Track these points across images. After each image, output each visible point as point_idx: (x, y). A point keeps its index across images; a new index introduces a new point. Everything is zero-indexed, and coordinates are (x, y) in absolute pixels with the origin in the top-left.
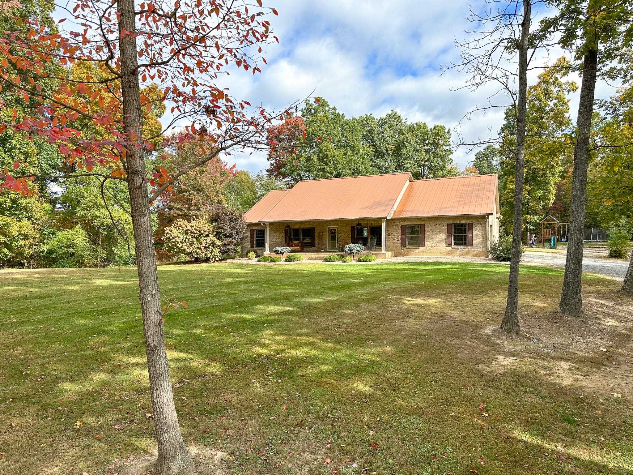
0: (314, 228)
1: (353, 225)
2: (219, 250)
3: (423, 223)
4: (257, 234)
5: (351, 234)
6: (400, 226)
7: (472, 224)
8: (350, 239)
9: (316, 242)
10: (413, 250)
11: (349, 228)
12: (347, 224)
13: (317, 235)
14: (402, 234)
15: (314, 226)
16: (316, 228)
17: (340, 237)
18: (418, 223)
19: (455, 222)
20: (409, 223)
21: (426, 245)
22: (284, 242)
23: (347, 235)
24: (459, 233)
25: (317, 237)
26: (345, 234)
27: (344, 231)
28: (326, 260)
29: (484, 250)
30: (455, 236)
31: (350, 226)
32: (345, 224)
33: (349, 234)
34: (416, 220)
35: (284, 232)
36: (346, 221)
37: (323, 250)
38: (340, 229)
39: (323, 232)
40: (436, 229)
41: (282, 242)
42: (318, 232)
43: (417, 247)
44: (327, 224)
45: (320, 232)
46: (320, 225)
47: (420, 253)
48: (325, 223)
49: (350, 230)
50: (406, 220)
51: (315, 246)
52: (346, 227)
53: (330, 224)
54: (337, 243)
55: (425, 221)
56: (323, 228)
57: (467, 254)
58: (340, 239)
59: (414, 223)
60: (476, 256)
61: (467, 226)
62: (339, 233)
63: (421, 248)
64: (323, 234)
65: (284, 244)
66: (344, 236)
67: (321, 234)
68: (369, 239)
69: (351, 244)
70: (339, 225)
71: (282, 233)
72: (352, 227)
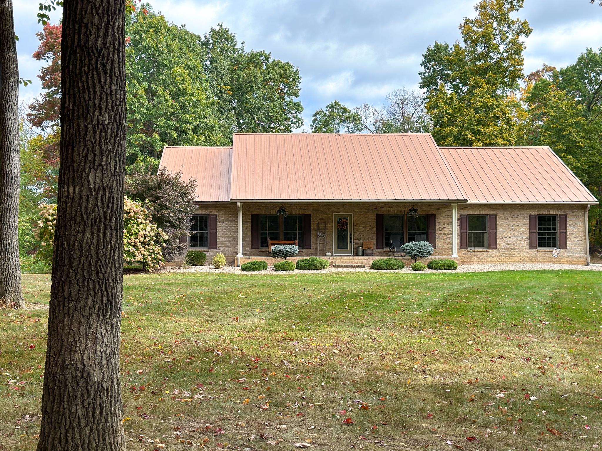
0: (309, 216)
1: (379, 213)
3: (493, 213)
5: (377, 228)
7: (566, 216)
8: (375, 236)
9: (313, 239)
11: (372, 217)
12: (369, 211)
13: (313, 227)
14: (461, 229)
15: (308, 213)
16: (312, 214)
17: (358, 232)
18: (486, 213)
19: (541, 213)
20: (472, 212)
21: (498, 246)
22: (251, 239)
23: (368, 229)
24: (545, 229)
25: (315, 231)
26: (366, 228)
27: (363, 222)
28: (375, 266)
29: (583, 254)
30: (539, 234)
31: (375, 214)
32: (366, 211)
33: (373, 227)
34: (483, 207)
35: (249, 221)
36: (368, 206)
37: (330, 254)
38: (355, 219)
39: (325, 223)
40: (513, 223)
41: (246, 239)
42: (317, 222)
43: (485, 250)
44: (333, 209)
45: (320, 222)
46: (320, 210)
47: (490, 259)
48: (330, 207)
49: (375, 220)
50: (467, 207)
51: (310, 247)
52: (366, 216)
53: (339, 209)
54: (351, 242)
55: (497, 209)
56: (326, 216)
57: (558, 261)
58: (356, 236)
59: (480, 212)
60: (571, 263)
61: (558, 219)
62: (356, 226)
63: (491, 250)
64: (325, 226)
65: (250, 242)
66: (364, 230)
67: (322, 226)
68: (406, 235)
69: (413, 242)
70: (353, 212)
71: (245, 222)
72: (377, 216)
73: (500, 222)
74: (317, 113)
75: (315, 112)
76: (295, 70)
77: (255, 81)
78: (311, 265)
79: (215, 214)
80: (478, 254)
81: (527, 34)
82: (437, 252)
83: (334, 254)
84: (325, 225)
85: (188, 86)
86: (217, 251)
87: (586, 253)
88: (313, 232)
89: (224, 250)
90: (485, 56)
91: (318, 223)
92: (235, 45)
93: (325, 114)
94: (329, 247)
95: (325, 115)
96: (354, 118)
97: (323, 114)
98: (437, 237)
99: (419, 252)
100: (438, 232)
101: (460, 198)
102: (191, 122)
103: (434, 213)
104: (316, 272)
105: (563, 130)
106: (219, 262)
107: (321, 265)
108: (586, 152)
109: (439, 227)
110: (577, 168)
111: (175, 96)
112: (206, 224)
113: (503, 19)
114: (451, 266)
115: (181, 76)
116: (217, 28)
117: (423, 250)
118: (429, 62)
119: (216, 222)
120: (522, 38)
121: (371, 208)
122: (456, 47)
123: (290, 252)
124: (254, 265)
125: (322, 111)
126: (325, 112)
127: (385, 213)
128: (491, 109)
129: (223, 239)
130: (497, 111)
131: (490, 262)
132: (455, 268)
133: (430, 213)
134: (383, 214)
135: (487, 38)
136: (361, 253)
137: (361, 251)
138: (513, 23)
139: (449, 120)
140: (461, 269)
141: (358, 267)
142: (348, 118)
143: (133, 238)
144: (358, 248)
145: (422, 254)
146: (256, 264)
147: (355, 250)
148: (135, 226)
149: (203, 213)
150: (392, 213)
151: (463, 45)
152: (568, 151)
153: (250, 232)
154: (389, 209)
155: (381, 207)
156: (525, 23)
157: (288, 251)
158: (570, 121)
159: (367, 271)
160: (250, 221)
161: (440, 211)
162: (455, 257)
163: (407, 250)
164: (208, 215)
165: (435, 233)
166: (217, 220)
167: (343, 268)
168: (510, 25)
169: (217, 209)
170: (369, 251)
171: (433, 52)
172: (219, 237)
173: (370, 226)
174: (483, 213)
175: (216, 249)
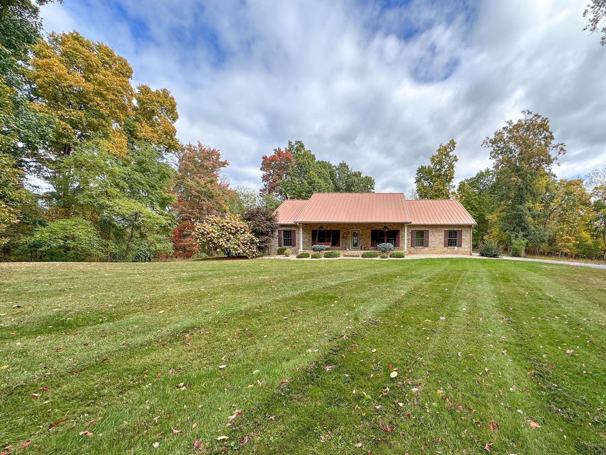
0: (339, 231)
2: (255, 247)
3: (427, 229)
4: (284, 234)
5: (372, 236)
6: (410, 231)
7: (462, 231)
8: (371, 240)
9: (341, 242)
11: (369, 231)
13: (341, 236)
14: (412, 237)
15: (339, 229)
17: (362, 239)
18: (424, 229)
19: (450, 229)
20: (417, 229)
21: (429, 246)
22: (311, 241)
24: (451, 237)
26: (366, 236)
27: (365, 234)
28: (363, 256)
29: (469, 250)
30: (449, 240)
31: (371, 229)
32: (367, 228)
33: (370, 236)
35: (311, 233)
36: (367, 226)
37: (348, 249)
38: (361, 232)
39: (347, 234)
40: (436, 234)
41: (309, 241)
42: (343, 234)
44: (351, 227)
46: (345, 228)
48: (349, 226)
49: (371, 233)
50: (415, 227)
51: (339, 246)
52: (366, 231)
53: (354, 227)
54: (359, 243)
55: (429, 227)
56: (347, 231)
57: (457, 253)
60: (463, 254)
61: (458, 232)
62: (361, 236)
63: (425, 248)
64: (347, 236)
65: (311, 243)
66: (365, 238)
67: (345, 235)
68: (386, 240)
69: (384, 244)
70: (361, 229)
71: (309, 234)
72: (372, 231)
73: (430, 234)
76: (373, 179)
77: (355, 182)
78: (330, 255)
79: (295, 230)
80: (419, 249)
81: (456, 161)
82: (401, 248)
85: (317, 180)
87: (470, 249)
88: (341, 239)
89: (298, 247)
90: (440, 170)
92: (348, 169)
94: (348, 246)
98: (400, 241)
99: (385, 249)
100: (400, 239)
101: (408, 221)
103: (399, 229)
104: (332, 259)
105: (470, 201)
106: (287, 253)
108: (478, 210)
109: (402, 236)
110: (475, 216)
111: (310, 184)
112: (291, 234)
113: (447, 155)
114: (402, 256)
115: (313, 175)
116: (342, 162)
117: (387, 247)
118: (419, 173)
120: (454, 162)
121: (369, 227)
122: (429, 167)
124: (302, 255)
128: (441, 191)
129: (298, 242)
130: (443, 191)
131: (425, 253)
132: (403, 257)
133: (397, 229)
134: (374, 229)
135: (440, 162)
136: (363, 249)
138: (451, 156)
139: (424, 195)
140: (406, 258)
141: (356, 256)
143: (237, 241)
144: (362, 247)
148: (240, 234)
149: (289, 229)
150: (379, 229)
151: (432, 166)
152: (472, 209)
154: (377, 227)
155: (374, 226)
156: (456, 157)
157: (319, 248)
158: (473, 198)
159: (360, 258)
161: (402, 228)
162: (405, 251)
163: (379, 247)
164: (291, 230)
166: (296, 233)
167: (349, 256)
168: (449, 157)
169: (296, 227)
170: (367, 248)
171: (421, 169)
172: (296, 241)
173: (368, 235)
174: (422, 229)
175: (295, 246)
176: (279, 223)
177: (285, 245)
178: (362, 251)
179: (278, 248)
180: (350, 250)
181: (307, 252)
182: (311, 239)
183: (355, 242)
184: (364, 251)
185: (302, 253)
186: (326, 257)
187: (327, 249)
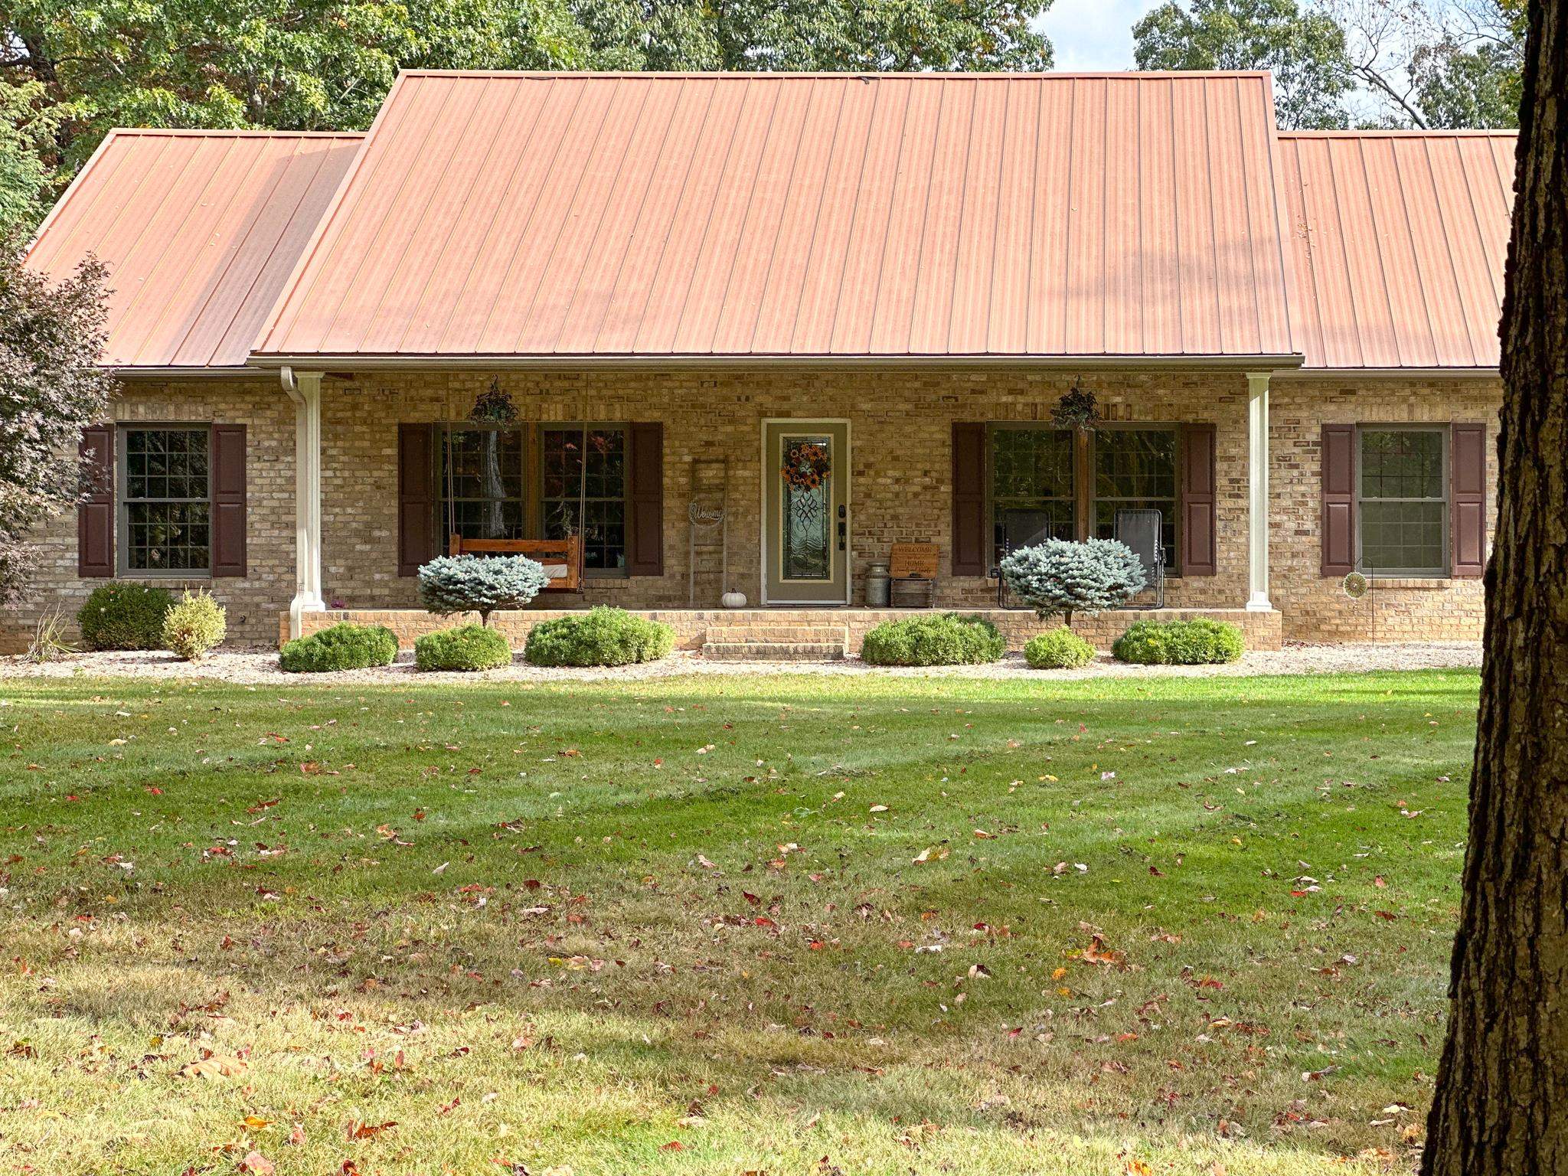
0: (655, 431)
1: (967, 417)
4: (134, 465)
5: (956, 481)
6: (1314, 434)
8: (947, 518)
9: (671, 535)
10: (1402, 598)
11: (936, 433)
12: (920, 407)
13: (673, 478)
14: (1327, 488)
15: (654, 416)
16: (668, 422)
17: (869, 502)
18: (1439, 415)
20: (1376, 414)
22: (396, 532)
23: (917, 489)
25: (682, 495)
26: (907, 482)
27: (896, 459)
31: (948, 418)
32: (909, 407)
33: (940, 481)
34: (1426, 391)
35: (388, 451)
36: (917, 385)
37: (738, 598)
38: (858, 443)
39: (725, 461)
41: (376, 533)
42: (688, 459)
43: (1433, 582)
44: (759, 399)
45: (703, 458)
46: (703, 406)
47: (1452, 621)
48: (748, 392)
49: (948, 451)
50: (1353, 392)
51: (655, 567)
52: (908, 429)
53: (786, 398)
54: (842, 546)
55: (1486, 399)
56: (729, 429)
58: (862, 517)
59: (1411, 412)
62: (861, 474)
63: (1458, 583)
64: (726, 477)
65: (395, 548)
66: (897, 495)
67: (710, 474)
68: (1086, 516)
69: (1055, 544)
70: (851, 411)
71: (369, 460)
72: (959, 431)
74: (1151, 22)
75: (1141, 17)
78: (580, 643)
79: (239, 421)
82: (1220, 592)
83: (764, 601)
84: (726, 470)
86: (247, 585)
88: (670, 504)
89: (279, 580)
91: (696, 461)
93: (1188, 23)
94: (741, 570)
95: (1188, 29)
96: (1310, 38)
97: (1179, 22)
98: (1219, 525)
99: (1069, 589)
100: (1224, 504)
101: (1275, 346)
102: (399, 41)
103: (1206, 416)
106: (189, 632)
107: (624, 643)
109: (1232, 481)
112: (200, 465)
117: (1082, 577)
119: (244, 456)
121: (931, 397)
123: (492, 588)
124: (329, 644)
125: (1176, 10)
126: (1186, 11)
127: (990, 416)
129: (276, 532)
131: (1457, 634)
132: (1221, 656)
133: (1190, 418)
134: (979, 419)
136: (878, 596)
137: (878, 584)
141: (810, 654)
142: (1282, 39)
144: (867, 573)
145: (1079, 597)
146: (340, 638)
147: (860, 583)
149: (185, 419)
150: (1019, 419)
153: (395, 503)
154: (1010, 399)
155: (973, 392)
157: (481, 583)
159: (850, 672)
160: (391, 451)
161: (1233, 407)
162: (1258, 610)
163: (1018, 577)
164: (208, 425)
165: (1212, 505)
166: (249, 450)
167: (745, 657)
169: (248, 398)
170: (913, 588)
172: (257, 526)
173: (926, 473)
174: (1425, 414)
175: (244, 575)
176: (107, 361)
177: (139, 561)
178: (867, 613)
179: (80, 589)
180: (753, 604)
181: (364, 620)
182: (392, 508)
183: (809, 531)
184: (884, 613)
185: (319, 627)
186: (537, 655)
187: (548, 597)
